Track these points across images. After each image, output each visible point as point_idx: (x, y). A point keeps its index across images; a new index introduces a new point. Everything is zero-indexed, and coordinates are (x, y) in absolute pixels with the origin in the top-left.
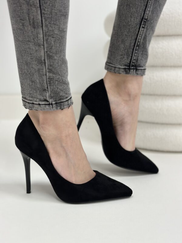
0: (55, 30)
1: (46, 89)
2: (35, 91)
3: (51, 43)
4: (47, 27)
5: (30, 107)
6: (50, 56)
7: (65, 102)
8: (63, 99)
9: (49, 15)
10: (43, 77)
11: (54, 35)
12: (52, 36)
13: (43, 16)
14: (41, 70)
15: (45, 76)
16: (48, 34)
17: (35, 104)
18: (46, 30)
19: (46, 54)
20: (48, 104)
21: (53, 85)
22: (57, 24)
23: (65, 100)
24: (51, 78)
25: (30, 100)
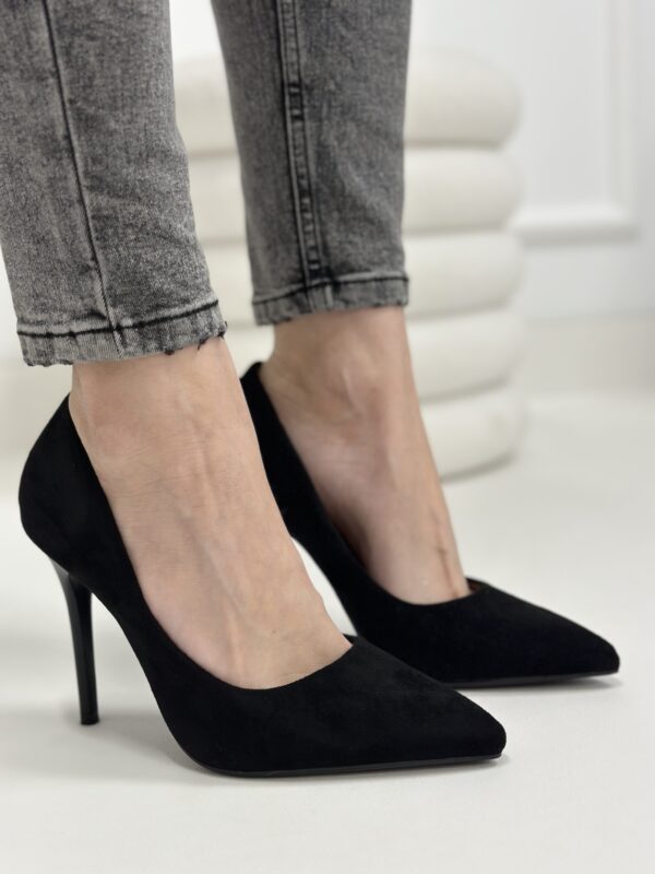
0: (99, 5)
1: (91, 264)
2: (50, 282)
3: (88, 63)
5: (40, 354)
6: (87, 120)
7: (176, 317)
8: (168, 306)
10: (72, 210)
11: (92, 26)
12: (88, 32)
14: (60, 185)
15: (77, 205)
16: (68, 23)
17: (58, 336)
18: (59, 8)
19: (69, 113)
20: (104, 330)
21: (117, 247)
23: (176, 311)
24: (105, 213)
25: (39, 323)
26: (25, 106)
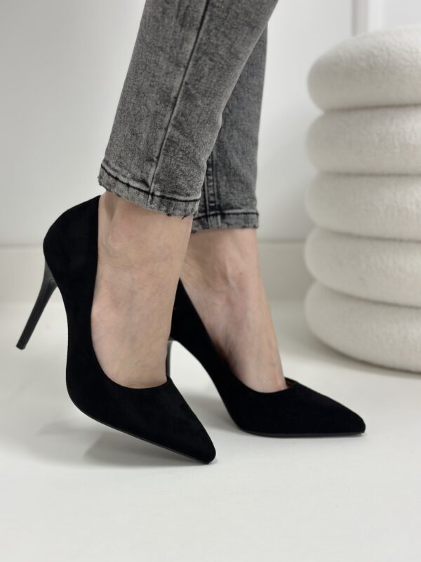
0: (222, 47)
1: (155, 159)
2: (130, 155)
3: (203, 70)
4: (209, 34)
5: (108, 184)
6: (189, 95)
7: (181, 201)
8: (179, 194)
9: (223, 12)
10: (159, 131)
11: (215, 54)
12: (212, 56)
13: (209, 8)
14: (160, 117)
15: (163, 130)
16: (204, 48)
17: (121, 182)
18: (204, 39)
19: (183, 88)
20: (145, 192)
21: (171, 157)
22: (230, 36)
23: (182, 198)
24: (174, 140)
25: (114, 170)
26: (163, 72)
